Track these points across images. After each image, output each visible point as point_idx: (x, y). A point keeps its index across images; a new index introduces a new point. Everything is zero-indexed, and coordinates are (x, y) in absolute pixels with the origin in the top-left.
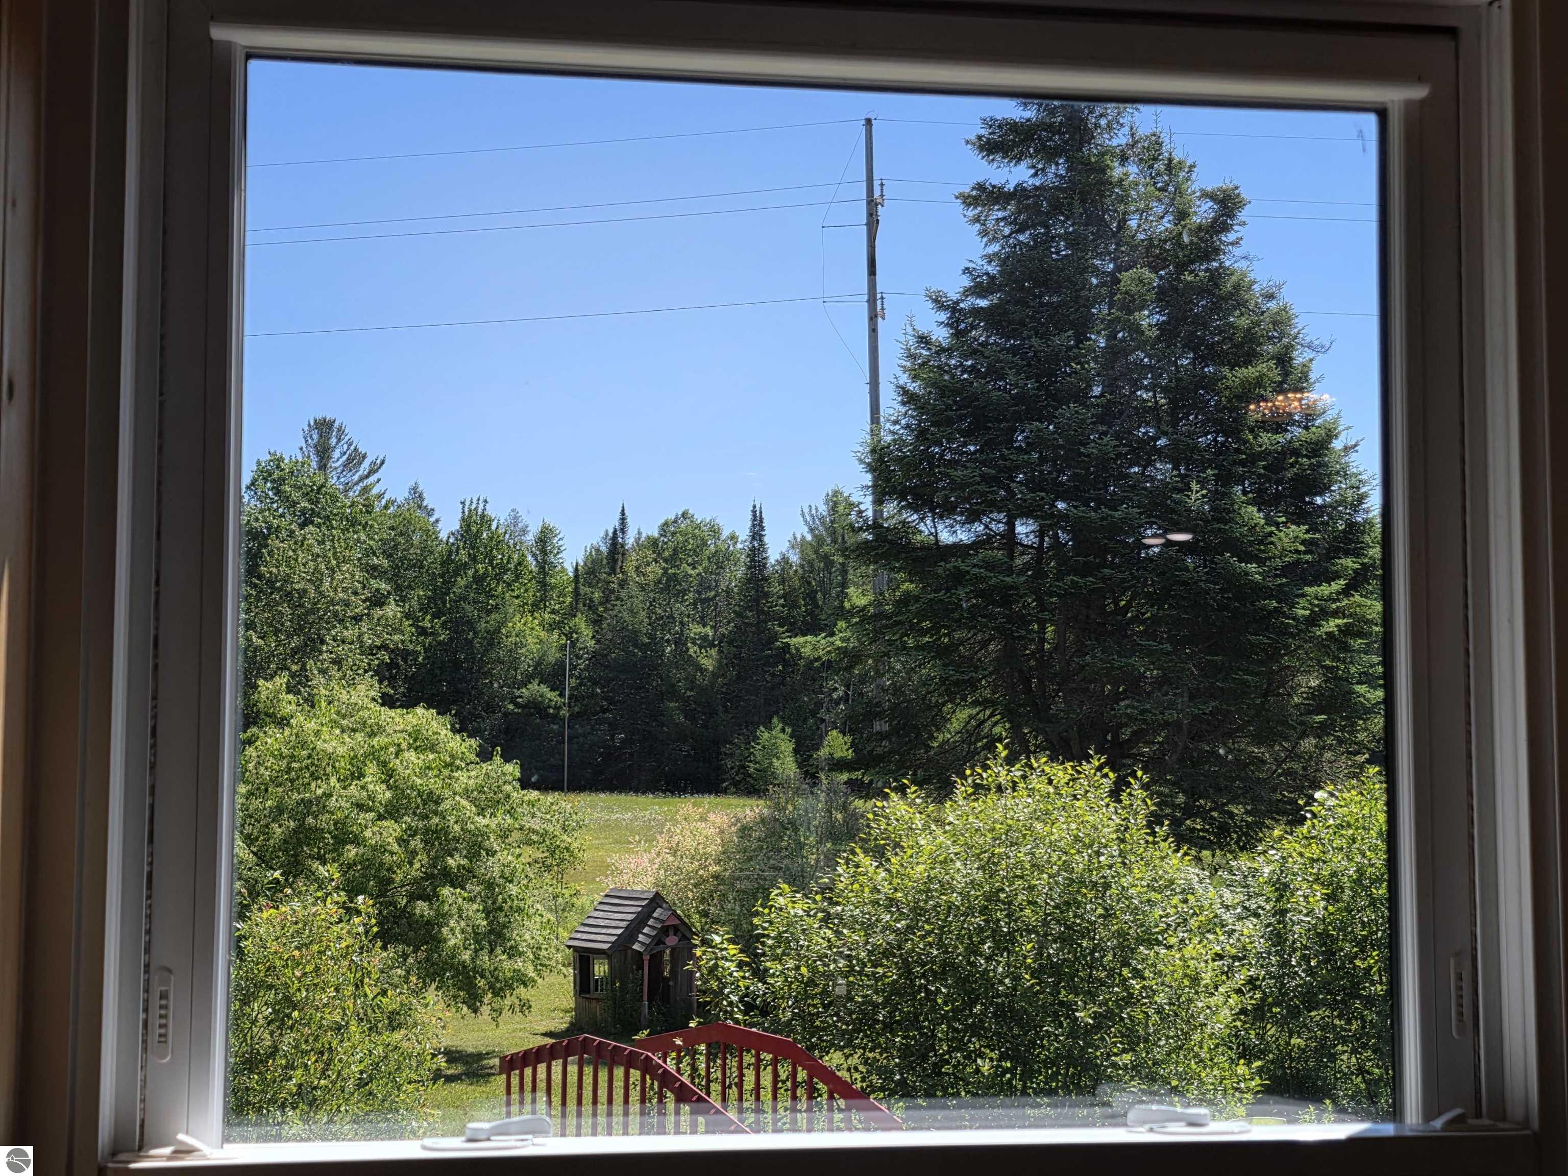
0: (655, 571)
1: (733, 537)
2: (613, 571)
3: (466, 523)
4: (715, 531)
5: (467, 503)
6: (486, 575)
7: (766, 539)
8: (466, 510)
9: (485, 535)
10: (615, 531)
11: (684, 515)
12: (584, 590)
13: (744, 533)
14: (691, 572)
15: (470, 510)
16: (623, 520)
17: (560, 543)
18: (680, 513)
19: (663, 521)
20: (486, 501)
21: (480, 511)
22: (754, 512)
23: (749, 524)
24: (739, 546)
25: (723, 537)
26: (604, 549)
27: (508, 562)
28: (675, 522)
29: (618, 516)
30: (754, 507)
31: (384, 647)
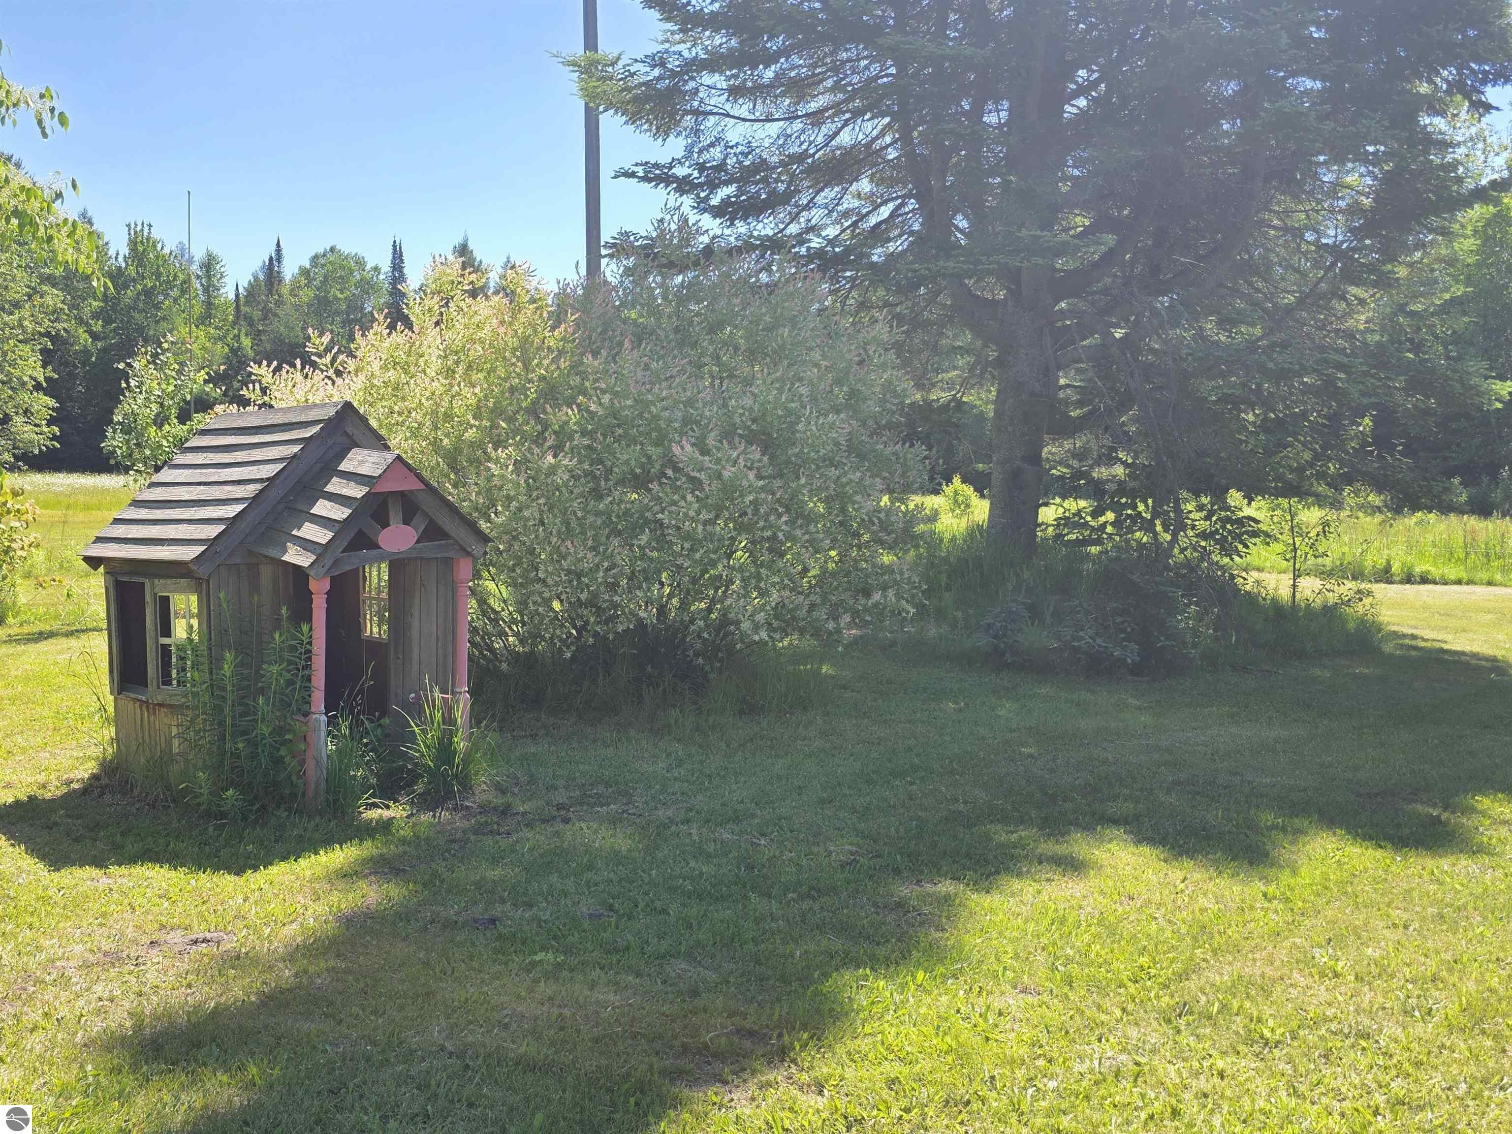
0: (307, 295)
1: (376, 269)
2: (270, 292)
3: (133, 244)
4: (360, 263)
5: (133, 226)
6: (154, 288)
7: (405, 271)
8: (132, 233)
9: (151, 255)
10: (271, 259)
11: (332, 249)
12: (244, 309)
13: (386, 266)
14: (340, 296)
15: (136, 232)
16: (279, 250)
17: (223, 269)
18: (328, 249)
19: (313, 254)
20: (150, 226)
21: (146, 234)
22: (394, 246)
23: (390, 257)
24: (382, 277)
25: (368, 267)
26: (261, 277)
27: (175, 279)
28: (324, 255)
29: (274, 247)
30: (395, 242)
31: (47, 334)
